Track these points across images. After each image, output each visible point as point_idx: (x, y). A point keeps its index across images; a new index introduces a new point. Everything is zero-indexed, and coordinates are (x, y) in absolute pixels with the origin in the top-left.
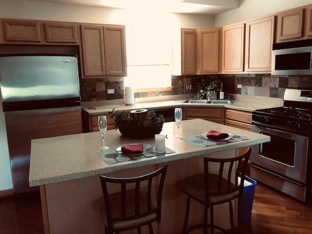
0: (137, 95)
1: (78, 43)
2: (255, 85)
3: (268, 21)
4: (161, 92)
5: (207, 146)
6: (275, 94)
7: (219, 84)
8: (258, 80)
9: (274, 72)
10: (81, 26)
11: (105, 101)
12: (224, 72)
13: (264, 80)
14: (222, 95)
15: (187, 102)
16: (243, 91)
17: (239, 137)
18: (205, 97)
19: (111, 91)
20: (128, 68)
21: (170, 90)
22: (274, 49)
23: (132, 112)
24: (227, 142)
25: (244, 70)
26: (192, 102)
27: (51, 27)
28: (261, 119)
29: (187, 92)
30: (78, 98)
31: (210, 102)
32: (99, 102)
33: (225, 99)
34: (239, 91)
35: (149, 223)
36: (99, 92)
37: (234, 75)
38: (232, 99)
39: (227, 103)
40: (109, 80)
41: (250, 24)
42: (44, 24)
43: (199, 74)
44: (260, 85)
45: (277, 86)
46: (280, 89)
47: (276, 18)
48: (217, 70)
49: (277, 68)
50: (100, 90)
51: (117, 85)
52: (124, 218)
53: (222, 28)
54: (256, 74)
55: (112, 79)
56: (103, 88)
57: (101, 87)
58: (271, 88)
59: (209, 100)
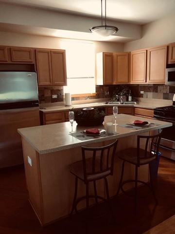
0: (73, 99)
1: (34, 63)
2: (153, 91)
3: (163, 49)
4: (89, 97)
5: (137, 129)
6: (166, 97)
7: (128, 91)
8: (155, 88)
9: (167, 83)
10: (35, 51)
11: (50, 103)
12: (132, 83)
13: (159, 88)
14: (130, 98)
15: (107, 103)
16: (145, 96)
17: (154, 124)
18: (118, 100)
19: (55, 96)
20: (68, 80)
21: (95, 95)
22: (167, 67)
23: (84, 109)
24: (148, 127)
25: (146, 82)
26: (110, 104)
27: (15, 51)
28: (160, 113)
29: (106, 97)
30: (37, 101)
31: (122, 104)
32: (47, 104)
33: (132, 101)
34: (142, 96)
35: (104, 177)
36: (47, 97)
37: (138, 85)
38: (137, 101)
39: (134, 104)
40: (53, 88)
41: (150, 50)
42: (10, 49)
43: (115, 84)
44: (157, 92)
45: (168, 92)
46: (170, 94)
47: (168, 47)
48: (127, 81)
49: (169, 80)
50: (48, 96)
51: (59, 92)
52: (94, 173)
53: (130, 52)
54: (154, 84)
55: (56, 88)
56: (49, 94)
57: (48, 94)
58: (164, 94)
59: (122, 102)
